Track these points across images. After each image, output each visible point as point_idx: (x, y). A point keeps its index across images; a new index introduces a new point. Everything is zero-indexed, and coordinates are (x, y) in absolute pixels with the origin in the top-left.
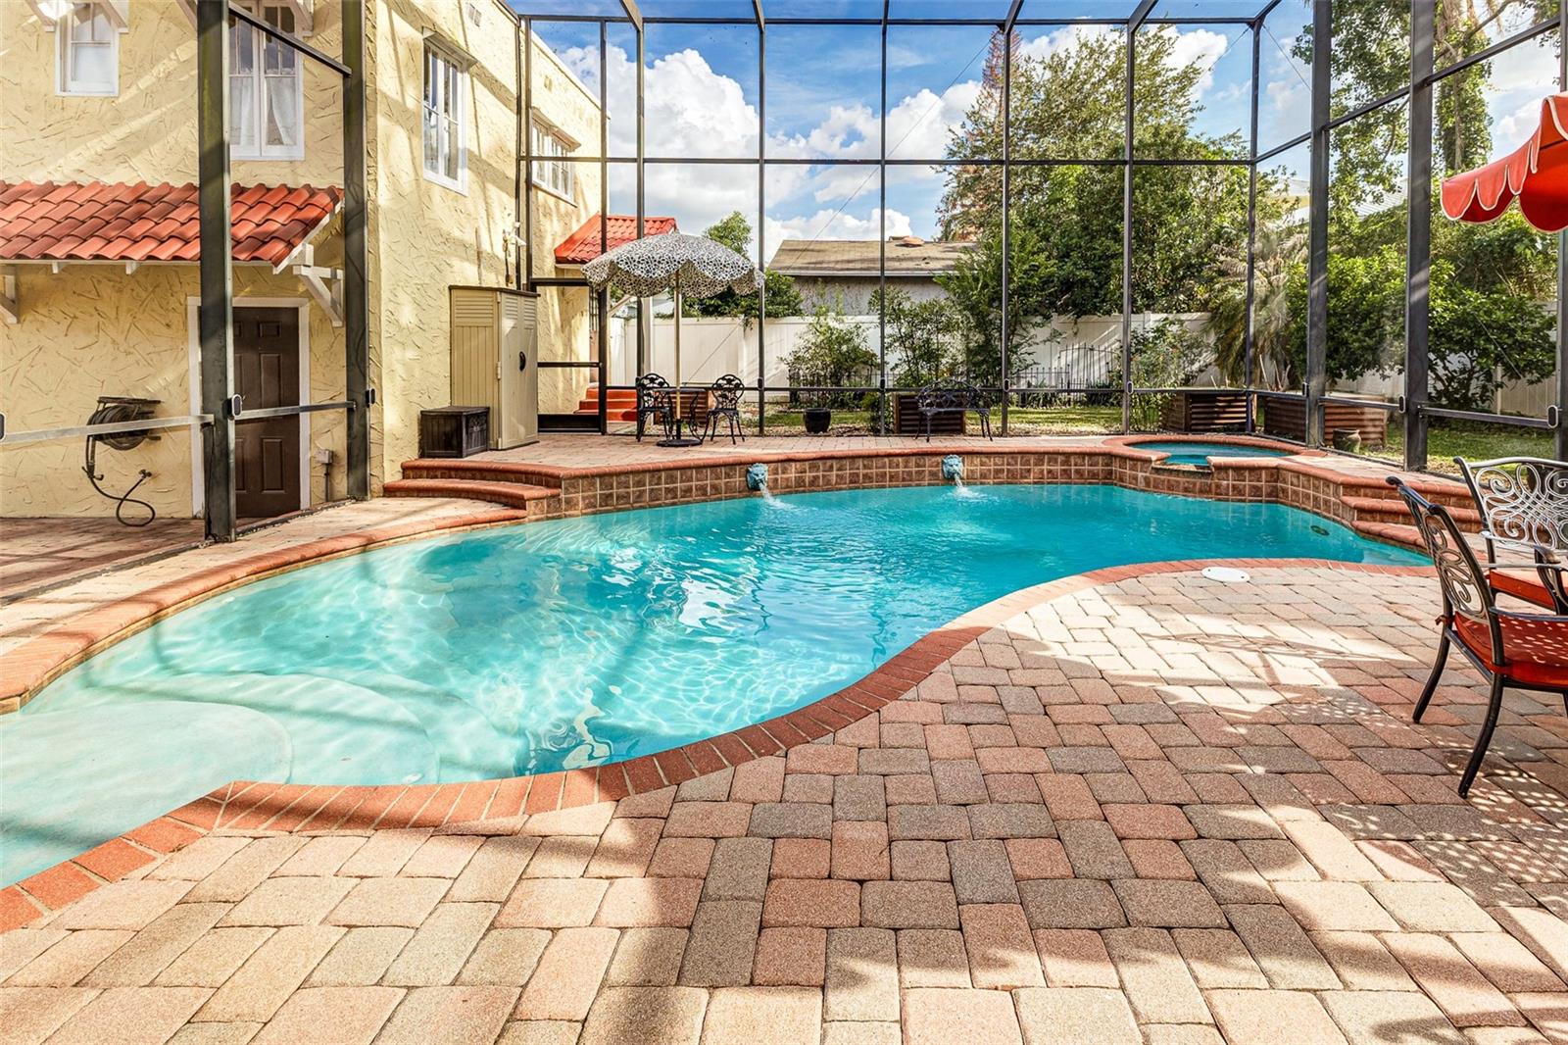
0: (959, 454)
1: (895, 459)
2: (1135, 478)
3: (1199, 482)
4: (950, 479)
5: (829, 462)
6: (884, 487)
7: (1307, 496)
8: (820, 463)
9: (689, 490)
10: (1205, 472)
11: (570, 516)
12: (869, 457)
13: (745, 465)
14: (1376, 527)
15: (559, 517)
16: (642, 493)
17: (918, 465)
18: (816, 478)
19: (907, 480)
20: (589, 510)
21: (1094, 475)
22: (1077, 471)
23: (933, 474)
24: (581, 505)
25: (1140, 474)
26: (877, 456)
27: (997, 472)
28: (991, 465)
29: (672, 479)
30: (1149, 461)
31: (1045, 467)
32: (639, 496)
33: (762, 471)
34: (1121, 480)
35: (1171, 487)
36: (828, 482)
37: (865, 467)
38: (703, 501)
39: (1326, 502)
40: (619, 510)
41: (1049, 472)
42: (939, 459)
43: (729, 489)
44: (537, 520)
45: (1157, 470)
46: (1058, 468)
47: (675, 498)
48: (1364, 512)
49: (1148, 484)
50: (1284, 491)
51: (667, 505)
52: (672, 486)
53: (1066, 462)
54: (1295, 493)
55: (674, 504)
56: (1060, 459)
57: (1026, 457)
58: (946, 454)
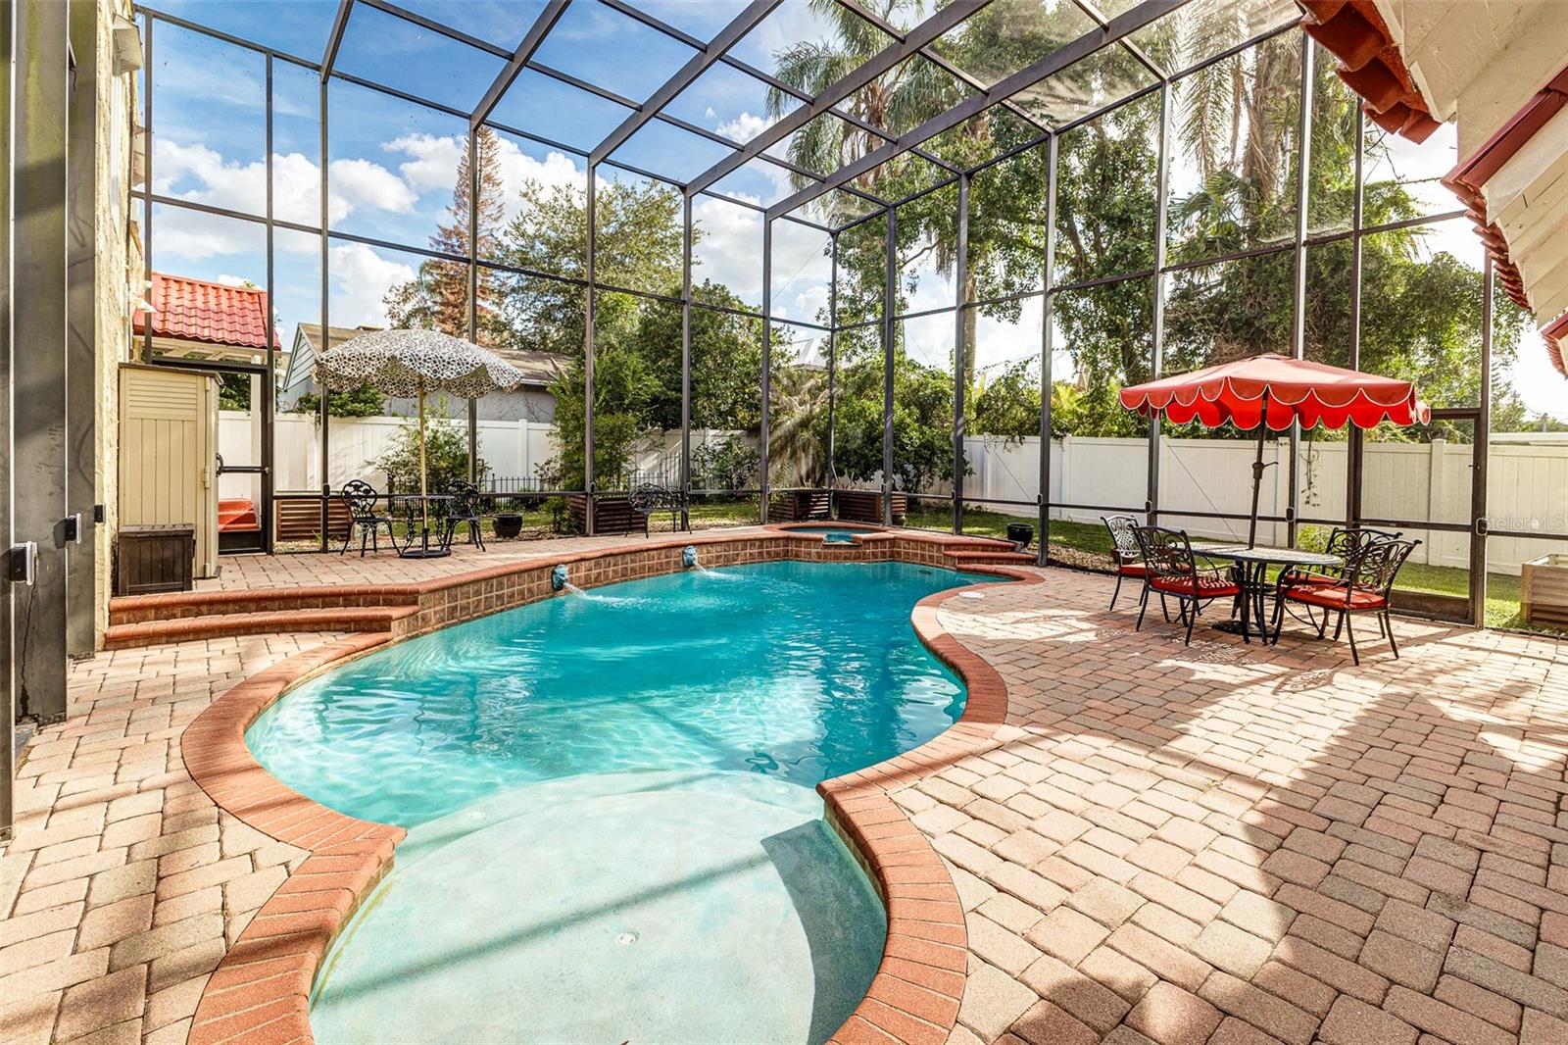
0: (694, 545)
1: (652, 553)
2: (810, 554)
3: (853, 551)
4: (689, 565)
5: (608, 559)
6: (644, 577)
7: (916, 555)
8: (602, 560)
9: (512, 596)
10: (857, 545)
11: (426, 633)
12: (636, 552)
13: (551, 567)
14: (972, 566)
15: (417, 636)
16: (479, 601)
17: (667, 557)
18: (599, 574)
19: (660, 570)
20: (439, 625)
21: (777, 554)
22: (768, 552)
23: (676, 563)
24: (433, 621)
25: (813, 550)
26: (641, 551)
27: (718, 557)
28: (714, 551)
29: (501, 586)
30: (820, 540)
31: (748, 551)
32: (477, 606)
33: (563, 570)
34: (797, 556)
35: (836, 557)
36: (607, 578)
37: (632, 561)
38: (523, 605)
39: (931, 557)
40: (463, 622)
41: (751, 554)
42: (680, 550)
43: (540, 591)
44: (400, 642)
45: (826, 547)
46: (755, 551)
47: (505, 604)
48: (960, 558)
49: (819, 557)
50: (899, 553)
51: (497, 612)
52: (500, 592)
53: (761, 547)
54: (907, 553)
55: (502, 611)
56: (757, 543)
57: (736, 544)
58: (685, 546)
